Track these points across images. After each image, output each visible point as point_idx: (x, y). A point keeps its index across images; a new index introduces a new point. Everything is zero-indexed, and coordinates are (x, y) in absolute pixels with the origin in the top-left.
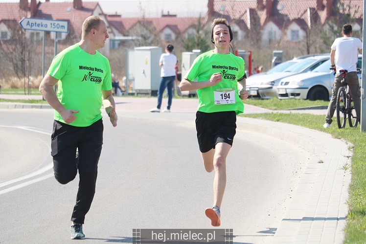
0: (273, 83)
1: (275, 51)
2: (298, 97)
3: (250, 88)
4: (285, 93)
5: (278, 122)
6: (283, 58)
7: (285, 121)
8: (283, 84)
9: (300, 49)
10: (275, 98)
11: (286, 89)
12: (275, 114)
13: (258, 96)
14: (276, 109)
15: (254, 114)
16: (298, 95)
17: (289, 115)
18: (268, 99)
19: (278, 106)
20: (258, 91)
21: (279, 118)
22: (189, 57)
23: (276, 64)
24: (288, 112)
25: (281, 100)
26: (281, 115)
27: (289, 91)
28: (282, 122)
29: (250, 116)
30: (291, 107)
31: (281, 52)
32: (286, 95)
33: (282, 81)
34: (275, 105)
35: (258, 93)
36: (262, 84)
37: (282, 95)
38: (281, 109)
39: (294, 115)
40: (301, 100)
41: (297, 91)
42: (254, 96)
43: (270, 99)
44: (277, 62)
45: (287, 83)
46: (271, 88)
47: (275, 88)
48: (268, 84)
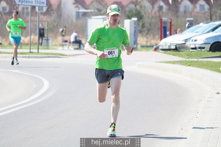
0: (186, 40)
1: (188, 19)
2: (203, 50)
3: (171, 44)
4: (194, 47)
5: (189, 67)
6: (194, 24)
7: (194, 66)
8: (193, 41)
9: (205, 17)
10: (188, 51)
11: (195, 44)
12: (187, 61)
13: (176, 49)
14: (188, 58)
15: (173, 61)
16: (204, 48)
17: (197, 62)
18: (182, 51)
19: (189, 56)
20: (176, 46)
21: (190, 64)
22: (129, 23)
23: (189, 27)
24: (196, 60)
25: (192, 51)
26: (191, 62)
27: (197, 46)
28: (192, 66)
29: (170, 62)
30: (199, 56)
31: (192, 19)
32: (195, 48)
33: (192, 39)
34: (188, 55)
35: (176, 47)
36: (179, 41)
37: (192, 49)
38: (192, 58)
39: (200, 62)
40: (206, 52)
41: (203, 46)
42: (173, 49)
43: (184, 51)
44: (189, 26)
45: (196, 40)
46: (185, 44)
47: (187, 44)
48: (183, 41)
